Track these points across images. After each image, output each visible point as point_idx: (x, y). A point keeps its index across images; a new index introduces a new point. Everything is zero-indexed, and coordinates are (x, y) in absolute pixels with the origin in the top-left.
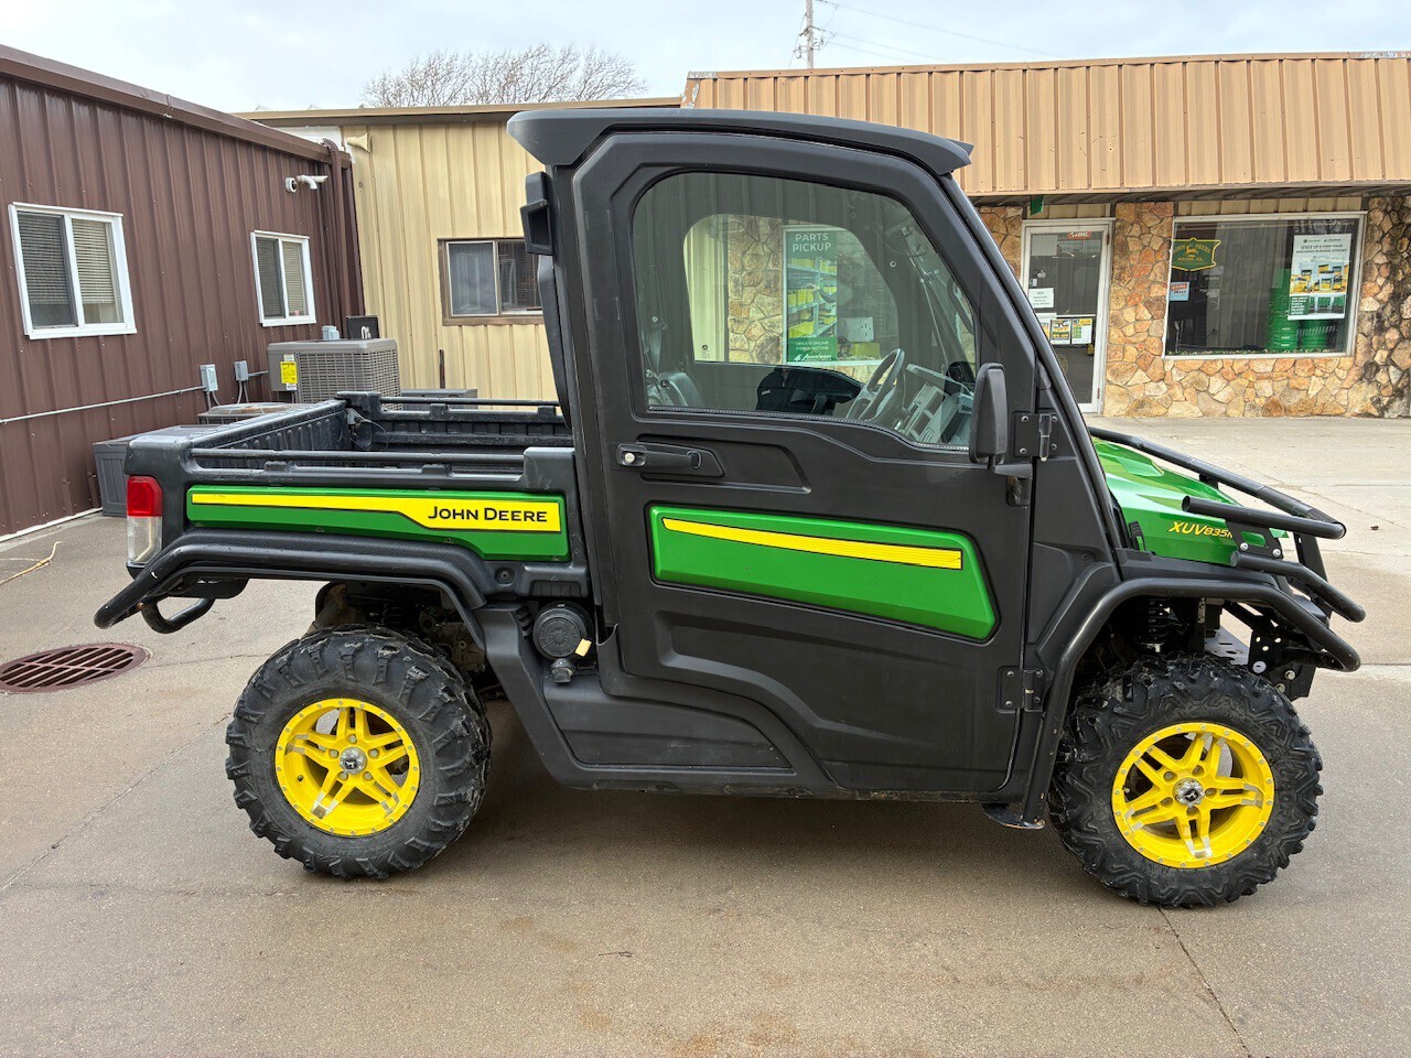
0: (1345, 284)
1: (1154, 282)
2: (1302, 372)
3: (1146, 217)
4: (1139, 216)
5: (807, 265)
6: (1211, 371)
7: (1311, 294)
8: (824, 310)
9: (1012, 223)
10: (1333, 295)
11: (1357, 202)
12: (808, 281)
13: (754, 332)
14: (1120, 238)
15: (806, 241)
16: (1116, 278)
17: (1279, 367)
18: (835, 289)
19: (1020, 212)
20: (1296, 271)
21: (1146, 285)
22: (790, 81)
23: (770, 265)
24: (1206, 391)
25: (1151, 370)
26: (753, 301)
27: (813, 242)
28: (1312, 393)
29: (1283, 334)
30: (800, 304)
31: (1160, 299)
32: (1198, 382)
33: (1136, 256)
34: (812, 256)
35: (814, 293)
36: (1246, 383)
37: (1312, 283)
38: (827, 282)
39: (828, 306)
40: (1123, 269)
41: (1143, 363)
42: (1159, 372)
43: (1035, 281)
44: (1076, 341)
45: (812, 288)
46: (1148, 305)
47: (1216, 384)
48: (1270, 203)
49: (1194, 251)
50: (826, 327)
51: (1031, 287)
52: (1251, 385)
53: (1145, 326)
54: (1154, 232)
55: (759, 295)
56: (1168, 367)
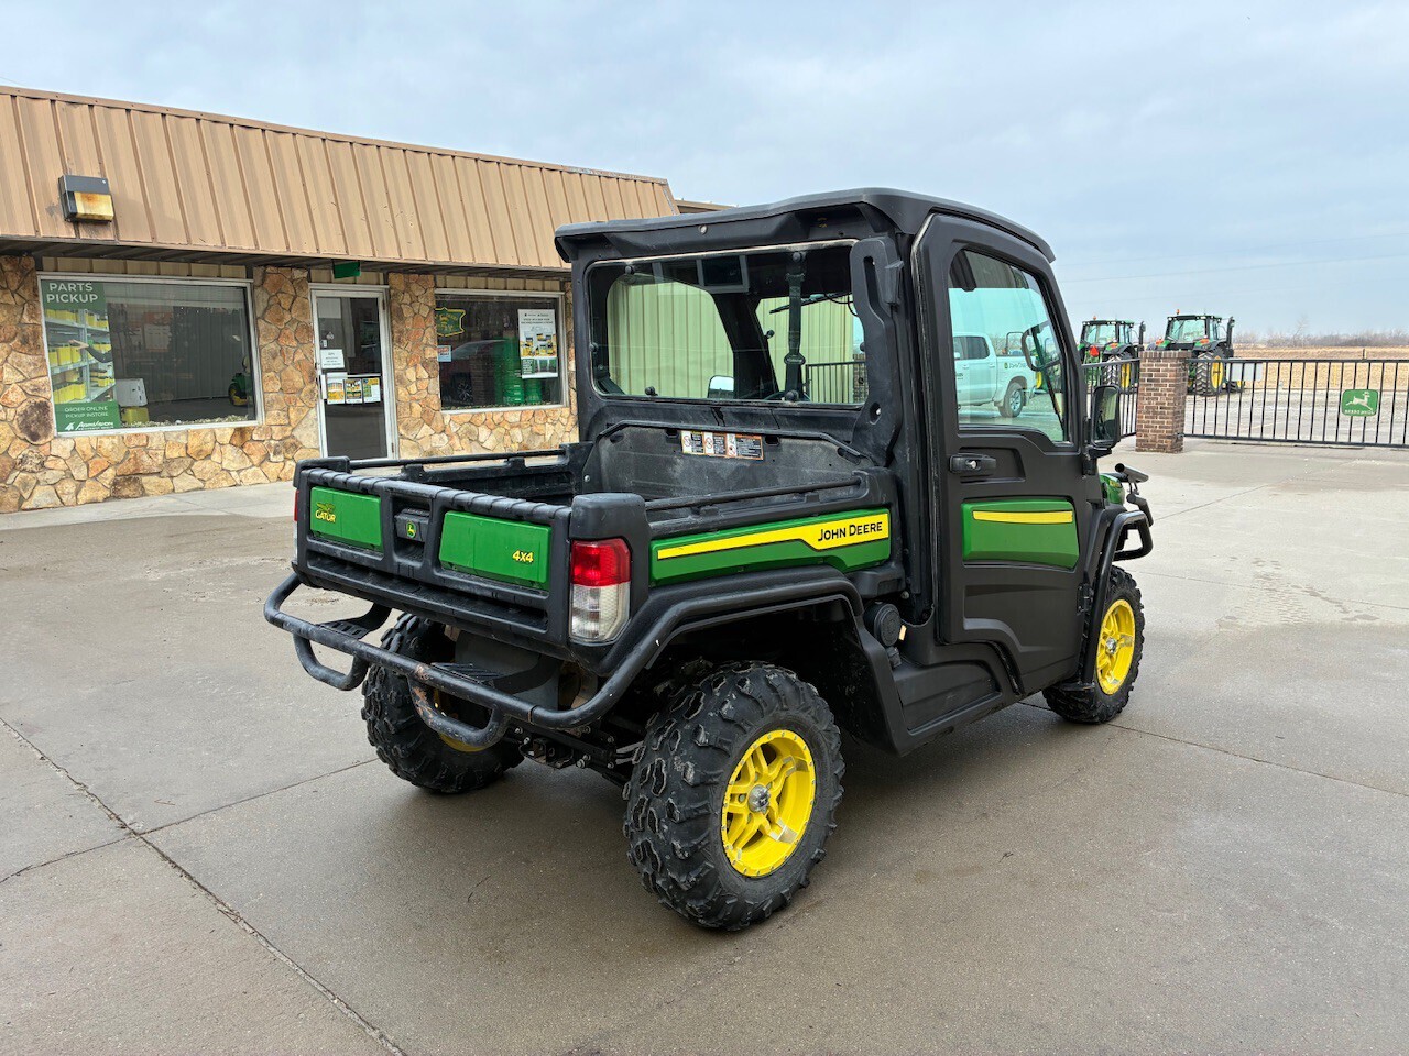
0: (555, 349)
1: (427, 345)
2: (539, 419)
3: (414, 287)
4: (408, 285)
5: (68, 319)
6: (478, 423)
7: (535, 358)
8: (97, 371)
9: (298, 285)
10: (548, 358)
11: (556, 284)
12: (72, 337)
13: (12, 397)
14: (395, 304)
15: (63, 292)
16: (394, 341)
17: (524, 417)
18: (108, 348)
19: (305, 275)
20: (523, 339)
21: (421, 348)
22: (71, 107)
23: (26, 318)
24: (477, 440)
25: (434, 424)
26: (6, 361)
27: (73, 293)
28: (548, 437)
29: (514, 390)
30: (63, 364)
31: (433, 360)
32: (470, 432)
33: (410, 321)
34: (74, 308)
35: (81, 351)
36: (503, 431)
37: (534, 349)
38: (95, 339)
39: (102, 366)
40: (401, 332)
41: (427, 417)
42: (440, 425)
43: (325, 342)
44: (367, 400)
45: (78, 345)
46: (425, 365)
47: (483, 433)
48: (500, 282)
49: (445, 319)
50: (102, 391)
51: (322, 348)
52: (507, 433)
53: (424, 384)
54: (421, 300)
55: (14, 353)
56: (447, 421)
